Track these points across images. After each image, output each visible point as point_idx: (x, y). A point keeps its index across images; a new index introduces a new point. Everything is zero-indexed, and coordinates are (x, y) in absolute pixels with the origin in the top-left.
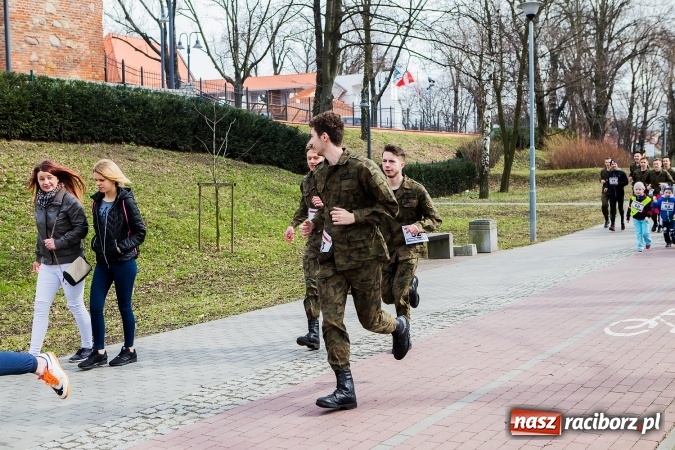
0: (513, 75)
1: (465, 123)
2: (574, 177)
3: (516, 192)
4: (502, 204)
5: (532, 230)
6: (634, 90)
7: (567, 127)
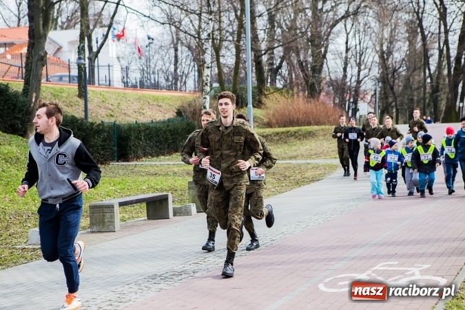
0: (232, 34)
1: (185, 83)
7: (285, 86)
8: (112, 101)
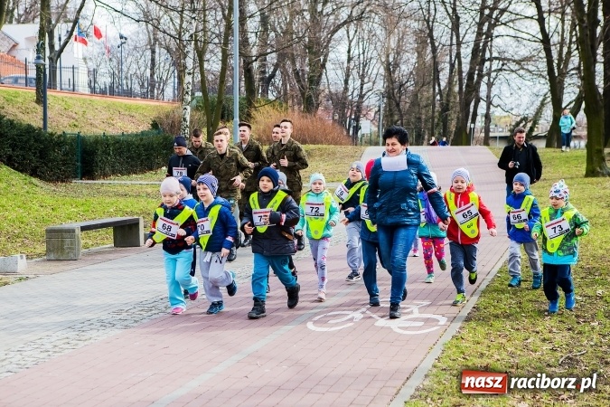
0: (218, 36)
1: (163, 90)
6: (350, 59)
7: (277, 98)
8: (76, 109)
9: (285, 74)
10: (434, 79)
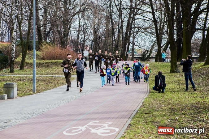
0: (27, 17)
2: (53, 64)
3: (27, 70)
4: (20, 75)
5: (34, 88)
6: (79, 27)
7: (51, 41)
9: (54, 32)
10: (112, 35)
